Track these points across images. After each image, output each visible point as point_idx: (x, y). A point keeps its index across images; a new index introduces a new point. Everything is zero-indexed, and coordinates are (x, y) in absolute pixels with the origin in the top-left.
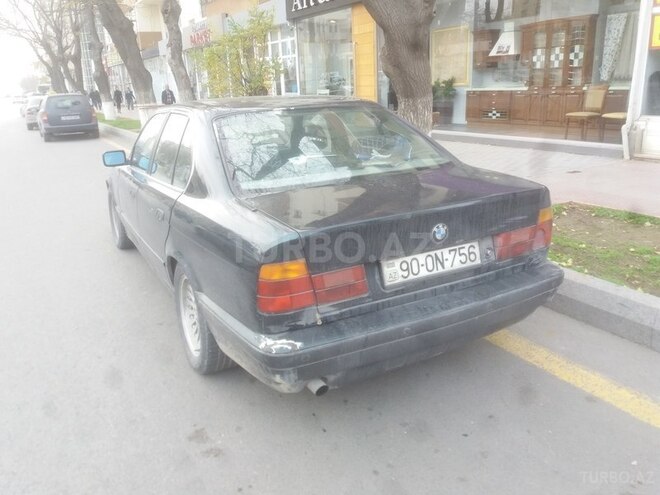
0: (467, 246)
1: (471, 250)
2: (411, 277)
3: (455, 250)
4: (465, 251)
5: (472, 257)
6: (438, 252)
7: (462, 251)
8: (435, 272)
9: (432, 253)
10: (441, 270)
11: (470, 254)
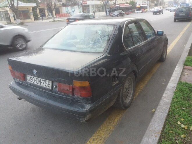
0: (48, 81)
1: (49, 83)
2: (32, 82)
3: (44, 80)
4: (47, 82)
5: (49, 85)
6: (40, 79)
7: (46, 82)
8: (38, 84)
9: (38, 78)
10: (40, 85)
11: (48, 84)
